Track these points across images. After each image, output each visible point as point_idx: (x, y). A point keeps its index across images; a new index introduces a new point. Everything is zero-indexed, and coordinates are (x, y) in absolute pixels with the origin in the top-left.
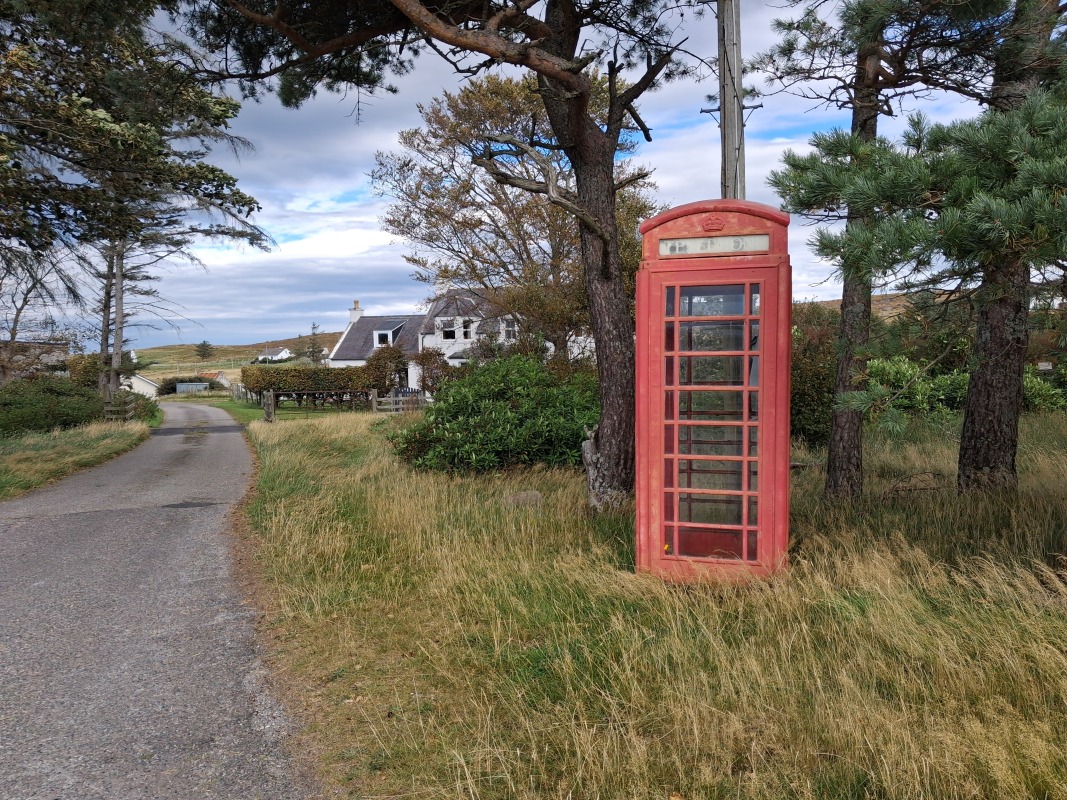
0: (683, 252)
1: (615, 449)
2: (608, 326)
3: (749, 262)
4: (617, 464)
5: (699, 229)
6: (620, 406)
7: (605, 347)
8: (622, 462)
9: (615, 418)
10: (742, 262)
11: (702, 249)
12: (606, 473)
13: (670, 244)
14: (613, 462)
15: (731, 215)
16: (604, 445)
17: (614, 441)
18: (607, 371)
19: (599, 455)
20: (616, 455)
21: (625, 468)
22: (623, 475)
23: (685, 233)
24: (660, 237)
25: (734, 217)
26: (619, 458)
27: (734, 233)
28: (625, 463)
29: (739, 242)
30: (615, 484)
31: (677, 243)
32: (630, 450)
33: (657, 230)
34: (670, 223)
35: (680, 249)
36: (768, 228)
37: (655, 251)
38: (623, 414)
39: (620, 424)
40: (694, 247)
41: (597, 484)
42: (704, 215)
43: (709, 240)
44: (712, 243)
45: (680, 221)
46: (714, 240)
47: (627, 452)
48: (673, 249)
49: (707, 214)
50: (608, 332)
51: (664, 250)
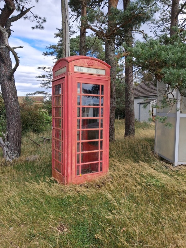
0: (81, 71)
1: (15, 140)
2: (11, 96)
3: (101, 78)
4: (16, 145)
5: (87, 64)
6: (17, 125)
7: (10, 104)
8: (18, 144)
9: (15, 129)
10: (99, 77)
11: (87, 71)
12: (12, 148)
13: (77, 67)
14: (14, 144)
15: (96, 61)
16: (11, 139)
17: (15, 137)
18: (11, 113)
19: (9, 142)
20: (15, 142)
21: (19, 146)
22: (18, 148)
23: (82, 65)
24: (75, 64)
25: (96, 62)
26: (17, 143)
27: (96, 68)
28: (19, 144)
29: (97, 71)
30: (16, 152)
31: (80, 68)
32: (20, 139)
33: (73, 62)
34: (78, 60)
35: (81, 70)
36: (105, 68)
37: (73, 69)
38: (18, 128)
39: (17, 131)
40: (85, 70)
41: (9, 153)
42: (88, 60)
43: (89, 69)
44: (90, 70)
45: (81, 60)
46: (91, 69)
47: (19, 140)
48: (78, 70)
49: (89, 60)
50: (11, 99)
51: (76, 69)
